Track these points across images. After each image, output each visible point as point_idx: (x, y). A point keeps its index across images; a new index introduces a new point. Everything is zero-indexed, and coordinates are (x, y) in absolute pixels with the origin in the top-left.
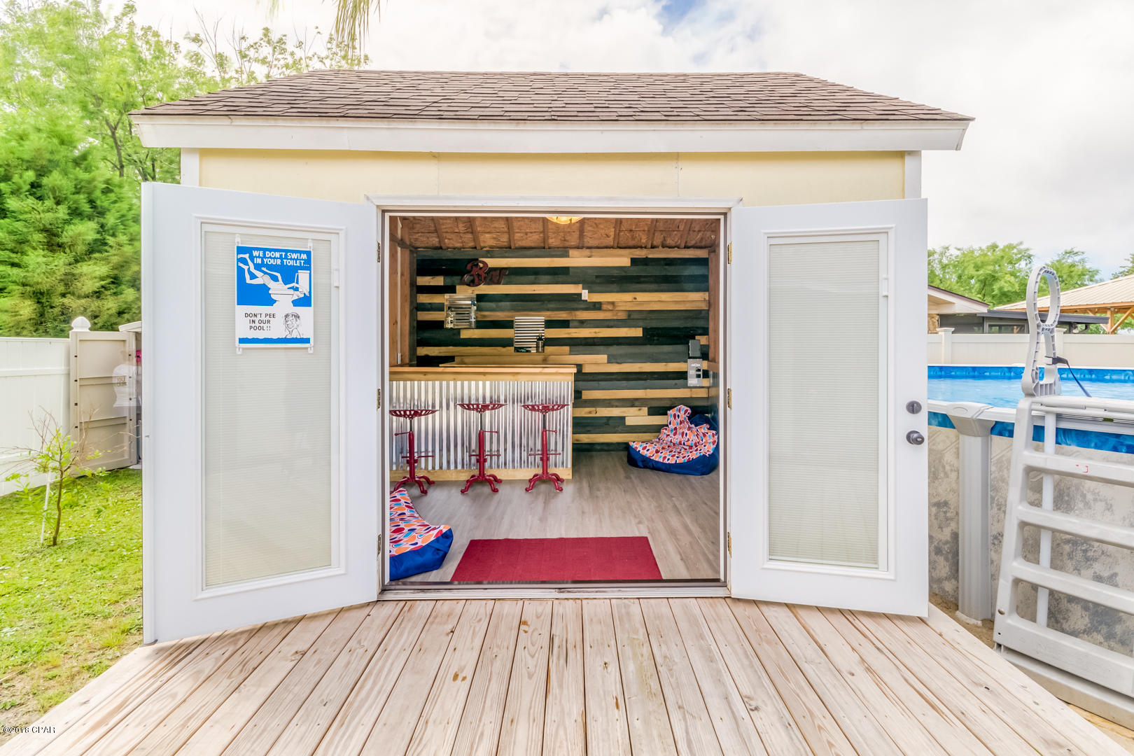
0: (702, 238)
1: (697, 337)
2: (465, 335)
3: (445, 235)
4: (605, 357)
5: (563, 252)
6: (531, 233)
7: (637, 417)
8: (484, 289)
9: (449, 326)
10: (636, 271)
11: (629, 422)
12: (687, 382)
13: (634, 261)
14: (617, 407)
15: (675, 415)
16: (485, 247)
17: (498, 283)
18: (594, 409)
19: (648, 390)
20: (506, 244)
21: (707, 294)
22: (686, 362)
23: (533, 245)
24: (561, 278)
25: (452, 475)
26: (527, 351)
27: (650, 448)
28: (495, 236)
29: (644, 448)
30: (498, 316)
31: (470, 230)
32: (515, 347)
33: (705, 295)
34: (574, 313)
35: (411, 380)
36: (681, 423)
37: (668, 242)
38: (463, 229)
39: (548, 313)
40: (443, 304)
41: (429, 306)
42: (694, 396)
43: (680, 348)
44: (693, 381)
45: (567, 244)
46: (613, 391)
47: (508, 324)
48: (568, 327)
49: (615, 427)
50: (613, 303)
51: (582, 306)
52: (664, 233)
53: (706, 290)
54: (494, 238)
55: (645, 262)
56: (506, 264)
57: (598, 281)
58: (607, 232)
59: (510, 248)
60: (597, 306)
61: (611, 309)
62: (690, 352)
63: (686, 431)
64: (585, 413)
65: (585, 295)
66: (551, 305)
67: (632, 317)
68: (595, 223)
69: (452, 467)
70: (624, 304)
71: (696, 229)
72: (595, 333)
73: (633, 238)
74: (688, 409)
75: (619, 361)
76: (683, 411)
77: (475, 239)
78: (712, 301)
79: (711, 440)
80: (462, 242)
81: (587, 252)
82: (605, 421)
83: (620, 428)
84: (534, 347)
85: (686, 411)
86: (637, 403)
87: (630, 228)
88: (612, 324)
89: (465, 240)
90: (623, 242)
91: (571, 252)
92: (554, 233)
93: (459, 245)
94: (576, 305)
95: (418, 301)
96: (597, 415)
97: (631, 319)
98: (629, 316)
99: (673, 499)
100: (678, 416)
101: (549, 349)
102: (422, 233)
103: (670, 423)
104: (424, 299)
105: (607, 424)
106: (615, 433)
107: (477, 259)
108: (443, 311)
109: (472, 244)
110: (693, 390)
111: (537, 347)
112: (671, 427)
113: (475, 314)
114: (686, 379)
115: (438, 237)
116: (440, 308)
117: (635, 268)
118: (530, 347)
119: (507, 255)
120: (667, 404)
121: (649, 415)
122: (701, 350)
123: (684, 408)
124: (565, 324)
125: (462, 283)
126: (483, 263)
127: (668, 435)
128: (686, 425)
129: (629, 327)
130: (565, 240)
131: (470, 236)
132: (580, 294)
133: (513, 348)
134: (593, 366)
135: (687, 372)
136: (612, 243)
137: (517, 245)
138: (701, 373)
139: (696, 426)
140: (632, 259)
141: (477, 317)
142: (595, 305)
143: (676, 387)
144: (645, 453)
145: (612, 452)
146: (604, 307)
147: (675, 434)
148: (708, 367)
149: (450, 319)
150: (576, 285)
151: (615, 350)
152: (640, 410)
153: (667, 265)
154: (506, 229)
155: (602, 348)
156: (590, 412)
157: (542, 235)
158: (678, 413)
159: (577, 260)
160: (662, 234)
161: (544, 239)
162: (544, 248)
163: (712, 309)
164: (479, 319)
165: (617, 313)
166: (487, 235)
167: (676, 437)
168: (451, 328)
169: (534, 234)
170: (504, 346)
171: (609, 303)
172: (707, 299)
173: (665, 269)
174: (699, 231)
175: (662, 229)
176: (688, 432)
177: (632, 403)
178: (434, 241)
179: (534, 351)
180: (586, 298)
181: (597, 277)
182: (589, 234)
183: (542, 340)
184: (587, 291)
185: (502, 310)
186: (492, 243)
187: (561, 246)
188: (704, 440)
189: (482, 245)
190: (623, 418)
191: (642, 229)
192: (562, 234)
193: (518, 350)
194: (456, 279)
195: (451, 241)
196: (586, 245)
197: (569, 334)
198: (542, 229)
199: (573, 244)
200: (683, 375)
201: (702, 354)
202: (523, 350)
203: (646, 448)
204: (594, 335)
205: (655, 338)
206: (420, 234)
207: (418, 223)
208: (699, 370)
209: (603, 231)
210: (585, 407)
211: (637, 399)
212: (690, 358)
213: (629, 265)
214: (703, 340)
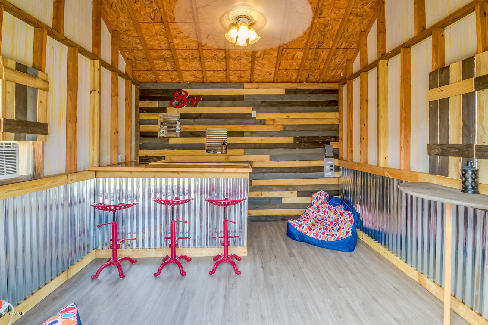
0: (334, 76)
1: (331, 143)
2: (172, 141)
3: (158, 72)
4: (268, 156)
5: (240, 85)
6: (218, 71)
7: (289, 198)
8: (186, 110)
9: (162, 135)
10: (289, 98)
11: (284, 201)
12: (324, 174)
13: (288, 91)
14: (276, 191)
15: (317, 198)
16: (187, 82)
17: (195, 105)
18: (260, 192)
19: (297, 180)
20: (200, 79)
21: (338, 113)
22: (323, 160)
23: (219, 80)
24: (238, 102)
25: (152, 253)
26: (215, 153)
27: (304, 225)
28: (193, 73)
29: (300, 226)
30: (194, 129)
31: (175, 69)
32: (207, 150)
33: (337, 115)
34: (247, 126)
35: (121, 177)
36: (322, 203)
37: (310, 79)
38: (171, 68)
39: (229, 127)
40: (158, 120)
41: (148, 122)
42: (329, 183)
43: (320, 150)
44: (328, 173)
45: (242, 80)
46: (274, 180)
47: (201, 134)
48: (243, 136)
49: (275, 205)
50: (273, 120)
51: (252, 122)
52: (309, 71)
53: (337, 111)
54: (192, 75)
55: (296, 92)
56: (201, 93)
57: (263, 104)
58: (270, 70)
59: (204, 82)
60: (262, 122)
61: (272, 124)
62: (326, 153)
63: (327, 210)
64: (254, 195)
65: (255, 114)
66: (232, 121)
67: (286, 129)
68: (262, 64)
69: (152, 246)
70: (281, 120)
71: (331, 69)
72: (261, 140)
73: (287, 75)
74: (327, 193)
75: (277, 160)
76: (323, 196)
77: (180, 76)
78: (341, 119)
79: (349, 219)
80: (171, 78)
81: (256, 85)
82: (268, 201)
83: (278, 205)
84: (219, 150)
85: (326, 195)
86: (290, 189)
87: (285, 68)
88: (273, 134)
89: (173, 76)
90: (280, 78)
91: (245, 85)
92: (233, 71)
93: (169, 80)
94: (248, 122)
95: (141, 118)
96: (263, 197)
97: (285, 130)
98: (284, 128)
99: (341, 289)
100: (320, 198)
101: (230, 151)
102: (143, 71)
103: (314, 204)
104: (144, 117)
105: (269, 203)
106: (275, 209)
107: (181, 90)
108: (158, 125)
109: (177, 80)
110: (328, 179)
111: (222, 150)
112: (315, 206)
113: (180, 127)
114: (323, 172)
115: (154, 74)
116: (155, 123)
117: (288, 96)
118: (217, 150)
119: (201, 86)
120: (310, 189)
121: (298, 196)
122: (333, 152)
123: (323, 193)
124: (241, 134)
125: (171, 105)
126: (185, 92)
127: (313, 212)
128: (327, 205)
129: (285, 136)
130: (241, 77)
131: (175, 73)
132: (251, 114)
133: (205, 151)
134: (260, 163)
135: (323, 167)
136: (272, 80)
137: (208, 81)
138: (334, 168)
139: (334, 206)
140: (286, 90)
141: (180, 129)
142: (261, 121)
143: (316, 177)
144: (301, 229)
145: (273, 222)
146: (267, 122)
147: (318, 212)
148: (339, 163)
149: (162, 130)
150: (248, 108)
151: (274, 152)
152: (292, 193)
153: (310, 93)
154: (200, 68)
155: (266, 150)
156: (258, 195)
157: (225, 73)
158: (319, 196)
159: (249, 90)
160: (307, 72)
161: (227, 76)
162: (227, 82)
163: (341, 124)
164: (182, 131)
165: (276, 127)
166: (188, 73)
167: (319, 214)
168: (163, 137)
169: (220, 72)
170: (199, 149)
171: (271, 120)
172: (338, 117)
173: (309, 96)
174: (333, 70)
175: (308, 68)
176: (329, 211)
177: (286, 188)
178: (152, 77)
179: (219, 152)
180: (255, 116)
181: (263, 102)
182: (257, 73)
183: (225, 145)
184: (255, 112)
185: (199, 124)
186: (191, 79)
187: (238, 81)
188: (342, 218)
189: (185, 80)
190: (280, 199)
191: (294, 68)
192: (238, 72)
193: (208, 152)
194: (167, 103)
195: (163, 77)
196: (255, 80)
197: (243, 141)
198: (225, 69)
199: (246, 80)
200: (321, 169)
201: (334, 155)
202: (212, 152)
203: (301, 227)
204: (260, 142)
205: (302, 144)
206: (141, 72)
207: (139, 63)
208: (332, 166)
209: (267, 70)
210: (254, 191)
211: (290, 186)
212: (326, 157)
213: (284, 93)
214: (335, 145)
